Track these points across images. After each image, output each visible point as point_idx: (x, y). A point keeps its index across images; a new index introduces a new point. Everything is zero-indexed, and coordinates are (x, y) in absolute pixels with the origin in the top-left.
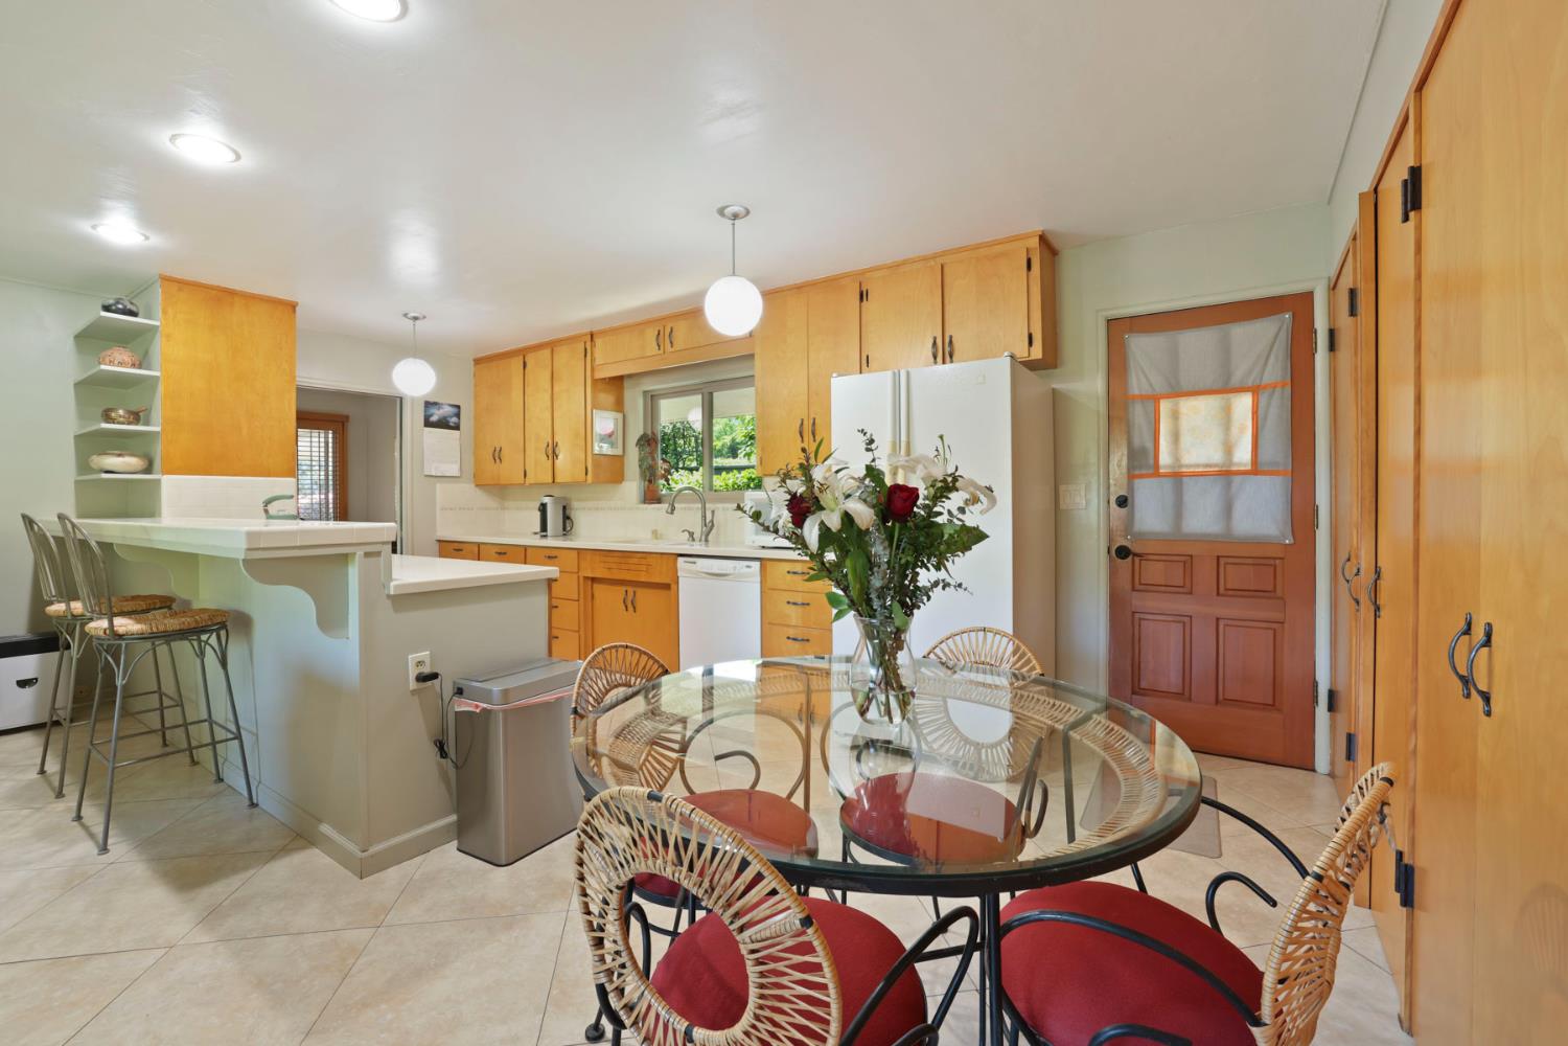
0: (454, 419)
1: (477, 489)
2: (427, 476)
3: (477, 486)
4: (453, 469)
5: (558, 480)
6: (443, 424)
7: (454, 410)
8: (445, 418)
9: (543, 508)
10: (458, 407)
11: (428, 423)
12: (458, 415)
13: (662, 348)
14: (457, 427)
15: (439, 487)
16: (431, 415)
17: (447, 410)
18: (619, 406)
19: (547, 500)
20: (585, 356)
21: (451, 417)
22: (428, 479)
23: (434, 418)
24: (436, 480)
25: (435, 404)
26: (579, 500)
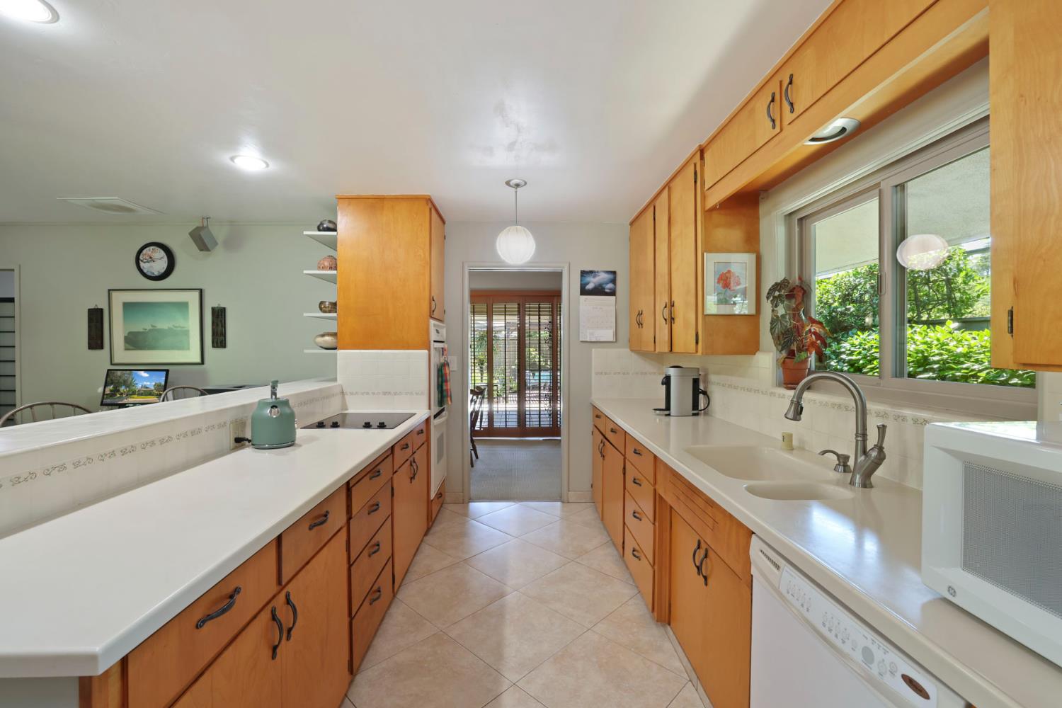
0: (610, 286)
1: (633, 354)
2: (582, 342)
3: (632, 351)
4: (608, 335)
5: (676, 349)
6: (599, 291)
7: (610, 276)
8: (601, 285)
9: (667, 381)
10: (614, 273)
11: (584, 292)
12: (614, 281)
13: (778, 123)
14: (613, 293)
15: (595, 352)
16: (588, 284)
17: (603, 277)
18: (752, 243)
19: (672, 372)
20: (696, 182)
21: (607, 284)
22: (584, 344)
23: (590, 286)
24: (591, 344)
25: (591, 272)
26: (718, 373)
